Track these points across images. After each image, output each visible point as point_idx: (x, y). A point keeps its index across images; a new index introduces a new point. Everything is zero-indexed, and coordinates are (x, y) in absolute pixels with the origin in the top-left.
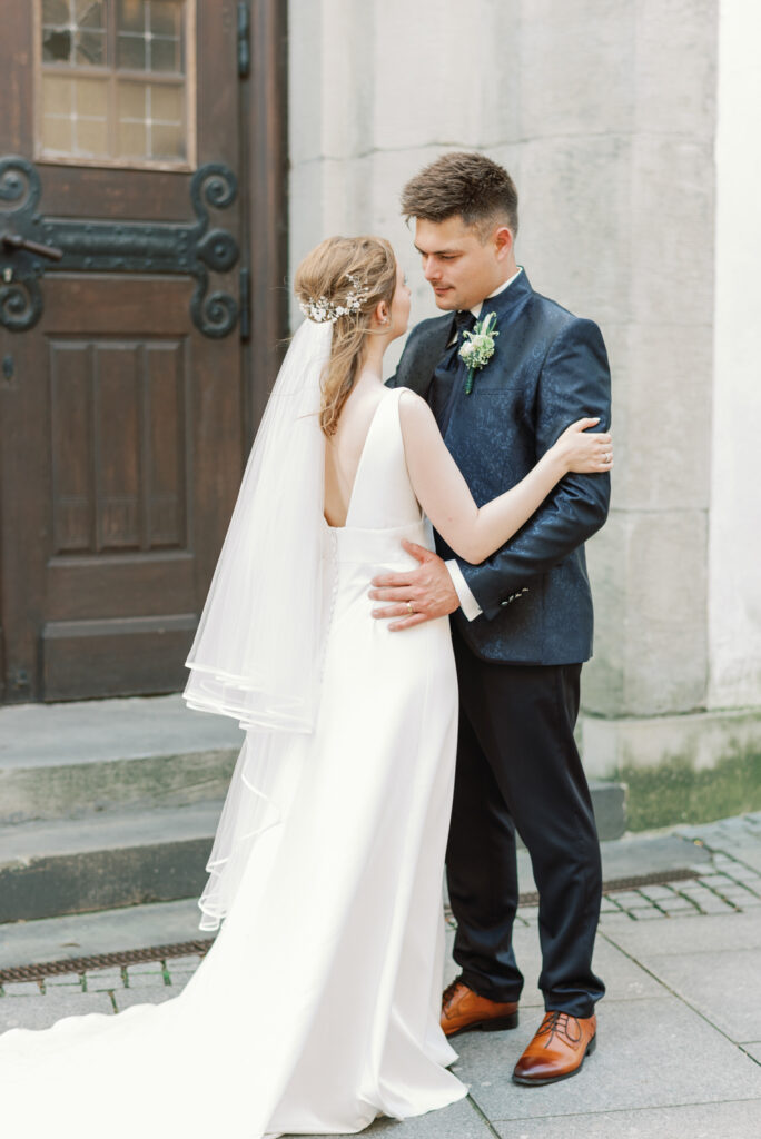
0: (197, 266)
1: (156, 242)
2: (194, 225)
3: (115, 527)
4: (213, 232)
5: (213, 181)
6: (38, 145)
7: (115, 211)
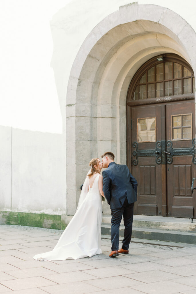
0: (193, 154)
1: (187, 150)
2: (192, 148)
3: (182, 192)
5: (195, 141)
6: (172, 138)
7: (182, 146)
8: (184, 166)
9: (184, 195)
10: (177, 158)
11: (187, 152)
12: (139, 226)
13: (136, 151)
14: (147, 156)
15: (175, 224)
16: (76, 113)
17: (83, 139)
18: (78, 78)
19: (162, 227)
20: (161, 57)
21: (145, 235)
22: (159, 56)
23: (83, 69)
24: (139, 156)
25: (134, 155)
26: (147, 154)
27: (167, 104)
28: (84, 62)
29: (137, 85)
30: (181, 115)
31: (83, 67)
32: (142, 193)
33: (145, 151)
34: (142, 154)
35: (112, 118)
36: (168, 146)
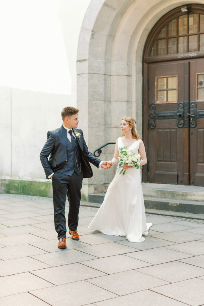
6: (196, 99)
10: (202, 121)
12: (162, 196)
13: (153, 113)
14: (166, 119)
16: (89, 70)
17: (96, 99)
18: (92, 30)
19: (189, 197)
20: (186, 7)
21: (171, 206)
22: (183, 6)
23: (97, 19)
24: (157, 119)
25: (151, 117)
26: (166, 116)
27: (192, 61)
28: (99, 11)
29: (156, 40)
31: (97, 18)
32: (161, 160)
33: (164, 113)
34: (160, 116)
35: (127, 76)
36: (192, 108)
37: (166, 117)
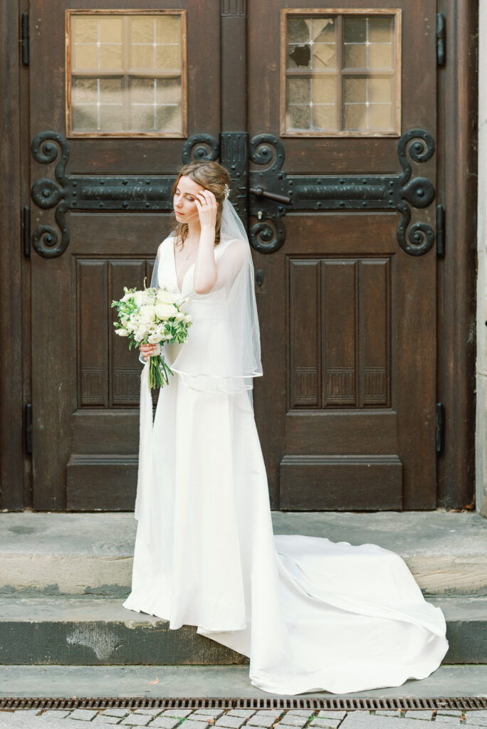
0: (403, 204)
1: (369, 188)
2: (401, 175)
3: (336, 390)
4: (414, 180)
5: (416, 143)
6: (283, 125)
7: (340, 167)
8: (352, 262)
9: (350, 400)
10: (309, 223)
11: (373, 197)
13: (55, 183)
14: (124, 210)
15: (464, 561)
24: (74, 210)
25: (44, 201)
26: (128, 197)
30: (341, 11)
32: (96, 400)
33: (114, 183)
34: (93, 197)
36: (260, 163)
37: (125, 203)
